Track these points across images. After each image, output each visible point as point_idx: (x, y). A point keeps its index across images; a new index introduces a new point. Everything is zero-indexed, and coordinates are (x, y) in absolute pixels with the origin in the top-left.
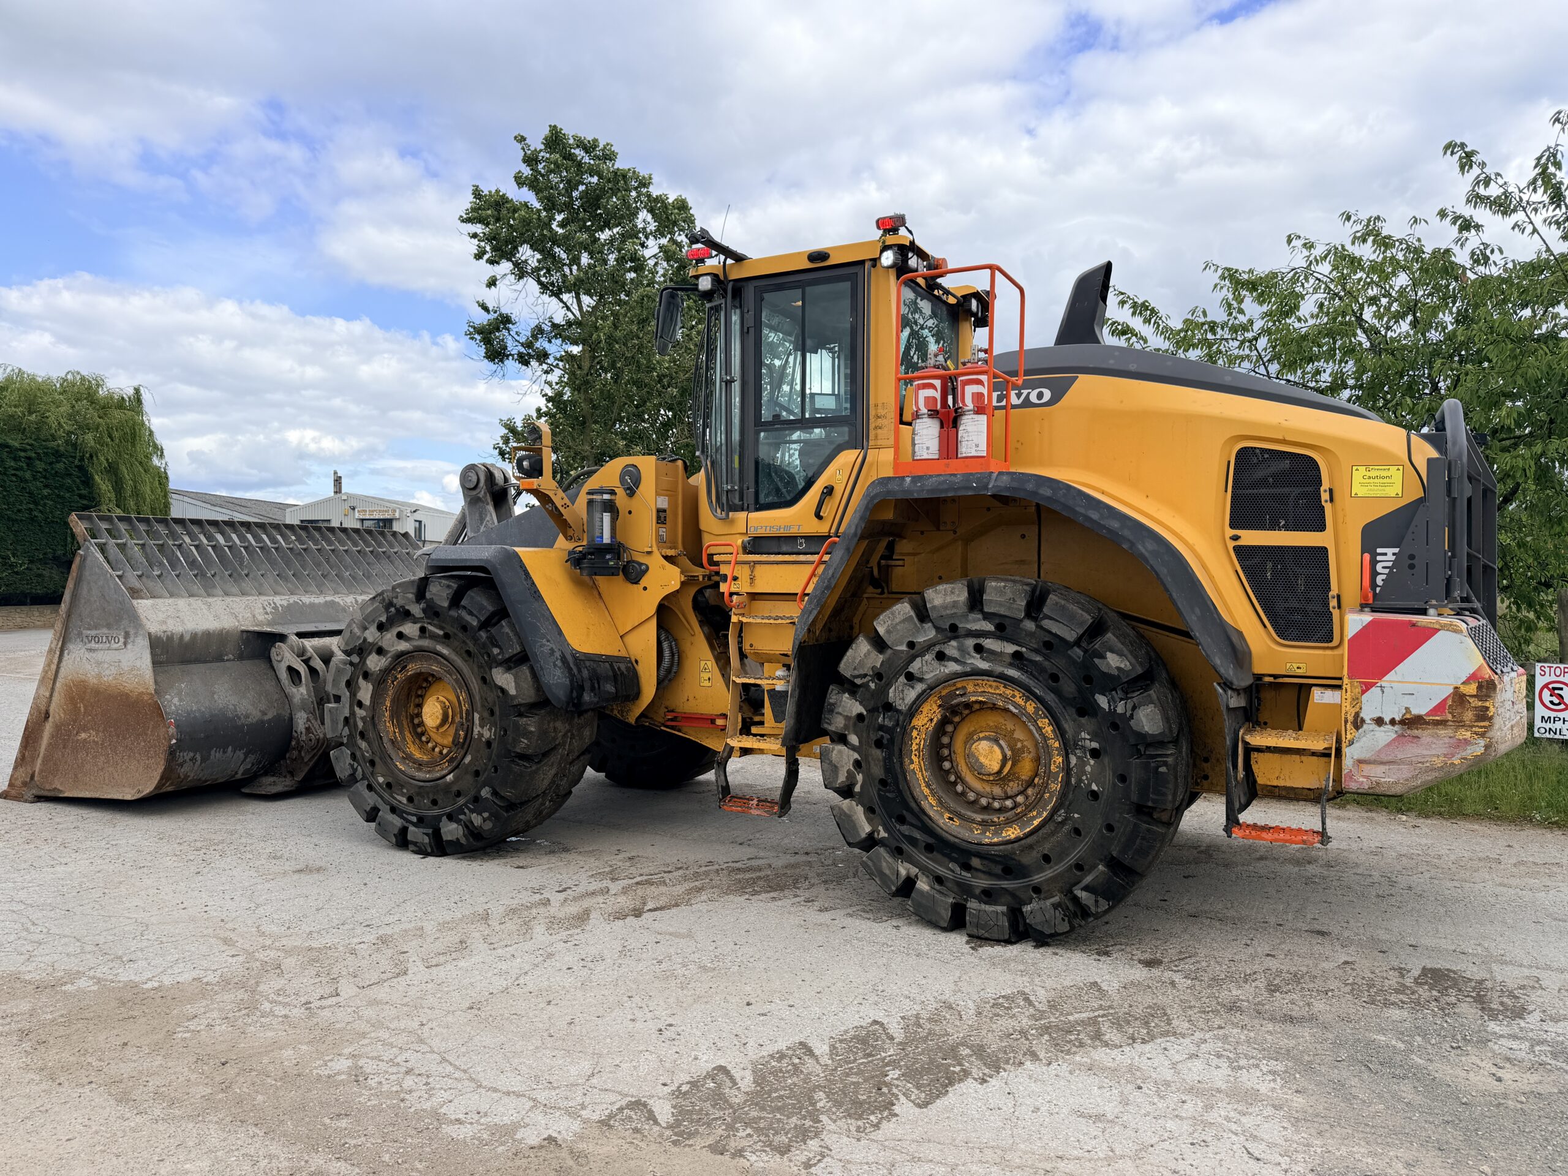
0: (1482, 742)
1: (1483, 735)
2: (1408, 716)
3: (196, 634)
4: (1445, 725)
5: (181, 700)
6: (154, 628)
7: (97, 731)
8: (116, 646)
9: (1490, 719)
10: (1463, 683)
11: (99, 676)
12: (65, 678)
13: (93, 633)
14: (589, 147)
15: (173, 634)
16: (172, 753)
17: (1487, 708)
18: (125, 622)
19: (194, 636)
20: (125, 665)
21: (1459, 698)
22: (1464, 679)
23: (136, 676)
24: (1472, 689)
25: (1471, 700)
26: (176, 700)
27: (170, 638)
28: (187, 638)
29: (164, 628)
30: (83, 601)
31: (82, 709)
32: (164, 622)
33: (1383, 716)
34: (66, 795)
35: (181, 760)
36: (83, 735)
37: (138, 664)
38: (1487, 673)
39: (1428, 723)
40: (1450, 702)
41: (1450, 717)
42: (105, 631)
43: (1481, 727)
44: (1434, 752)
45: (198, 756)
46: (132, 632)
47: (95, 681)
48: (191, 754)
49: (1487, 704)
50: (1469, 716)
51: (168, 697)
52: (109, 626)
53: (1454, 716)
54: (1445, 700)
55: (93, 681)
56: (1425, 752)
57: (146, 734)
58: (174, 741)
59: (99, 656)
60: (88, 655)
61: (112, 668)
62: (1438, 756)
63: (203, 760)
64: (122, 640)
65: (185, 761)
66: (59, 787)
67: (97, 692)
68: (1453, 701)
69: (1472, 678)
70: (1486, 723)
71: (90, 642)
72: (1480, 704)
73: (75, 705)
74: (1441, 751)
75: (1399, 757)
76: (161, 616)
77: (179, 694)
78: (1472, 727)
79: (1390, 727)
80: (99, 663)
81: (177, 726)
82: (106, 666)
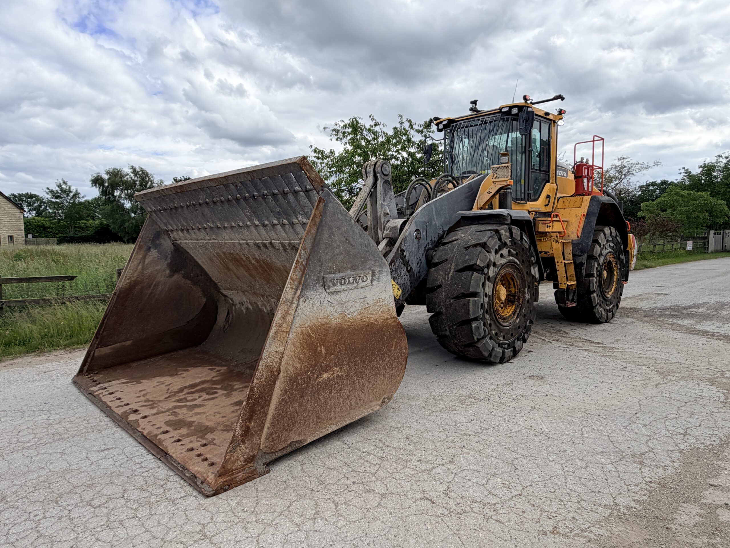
7: (341, 366)
8: (364, 284)
11: (344, 314)
12: (301, 326)
13: (338, 275)
18: (371, 263)
20: (371, 299)
23: (380, 307)
30: (322, 246)
31: (323, 351)
34: (309, 441)
36: (325, 376)
37: (383, 296)
42: (349, 272)
46: (377, 270)
47: (338, 321)
52: (354, 268)
55: (335, 321)
57: (390, 351)
59: (343, 297)
60: (329, 298)
61: (358, 305)
64: (369, 278)
66: (297, 438)
67: (340, 330)
71: (334, 285)
73: (315, 350)
80: (342, 304)
82: (350, 304)
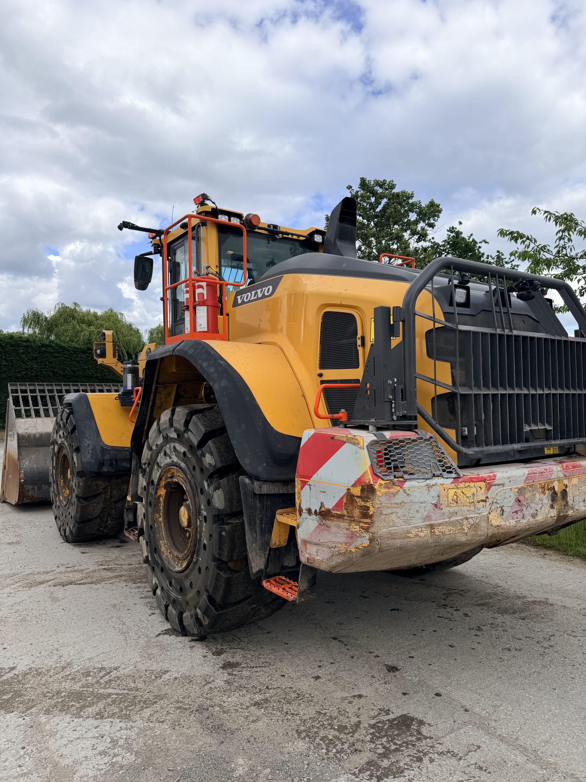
0: (367, 536)
1: (367, 530)
2: (323, 509)
3: (42, 434)
4: (343, 519)
5: (29, 463)
6: (21, 431)
8: (13, 439)
9: (371, 517)
10: (353, 486)
13: (10, 433)
14: (381, 184)
15: (30, 434)
16: (21, 486)
17: (368, 508)
18: (14, 429)
19: (41, 435)
21: (350, 496)
22: (353, 482)
23: (15, 452)
24: (357, 491)
25: (358, 500)
26: (27, 463)
27: (29, 436)
28: (38, 436)
29: (26, 431)
30: (9, 420)
32: (28, 429)
33: (311, 508)
35: (27, 489)
37: (15, 446)
38: (370, 478)
39: (333, 516)
40: (345, 500)
41: (345, 512)
43: (366, 523)
44: (338, 540)
45: (36, 488)
46: (14, 433)
48: (32, 487)
49: (368, 504)
50: (357, 513)
51: (24, 461)
53: (348, 512)
54: (342, 498)
55: (11, 453)
56: (334, 539)
57: (16, 477)
58: (22, 481)
60: (10, 442)
61: (13, 448)
62: (342, 544)
63: (39, 489)
64: (13, 436)
65: (29, 490)
67: (11, 458)
68: (347, 500)
69: (358, 482)
70: (368, 520)
71: (10, 437)
72: (363, 503)
74: (343, 540)
75: (322, 541)
76: (27, 426)
77: (30, 460)
78: (360, 522)
79: (314, 516)
80: (11, 446)
81: (25, 474)
